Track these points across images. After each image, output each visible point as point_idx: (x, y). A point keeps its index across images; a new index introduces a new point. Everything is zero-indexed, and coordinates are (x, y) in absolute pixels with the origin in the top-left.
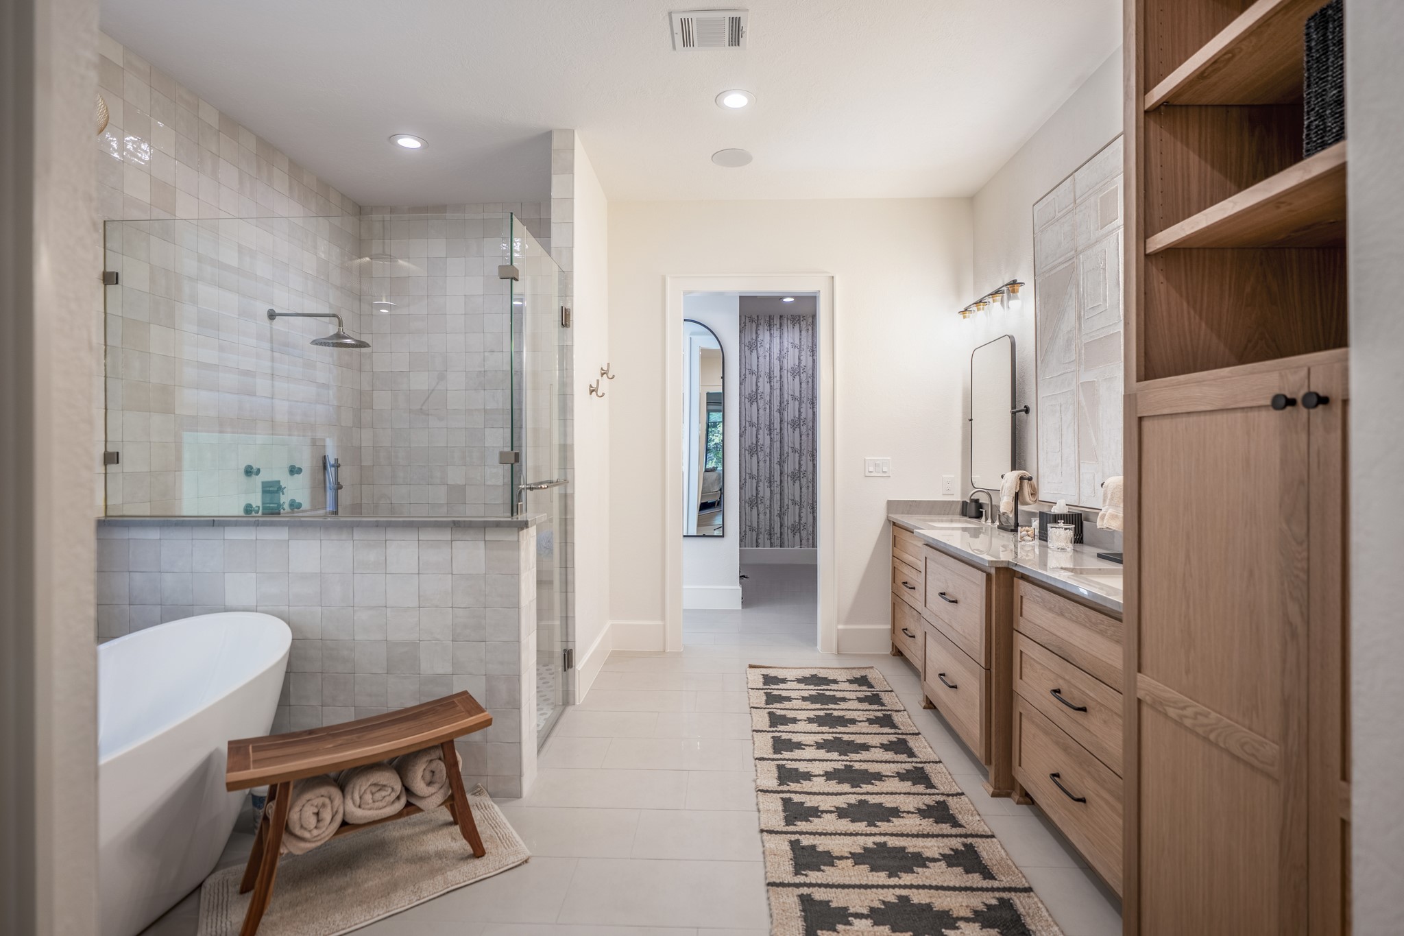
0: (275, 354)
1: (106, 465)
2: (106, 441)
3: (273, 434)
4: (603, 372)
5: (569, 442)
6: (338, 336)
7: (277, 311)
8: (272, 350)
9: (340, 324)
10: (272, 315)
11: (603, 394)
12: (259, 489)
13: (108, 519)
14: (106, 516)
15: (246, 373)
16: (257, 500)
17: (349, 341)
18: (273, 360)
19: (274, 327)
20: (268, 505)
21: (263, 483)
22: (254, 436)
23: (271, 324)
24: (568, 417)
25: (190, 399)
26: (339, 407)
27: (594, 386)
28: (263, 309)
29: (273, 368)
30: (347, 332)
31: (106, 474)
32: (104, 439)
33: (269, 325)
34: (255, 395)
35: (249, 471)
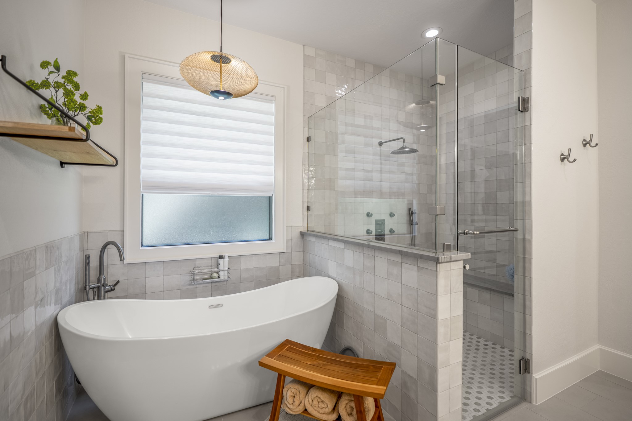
0: (382, 161)
1: (308, 211)
2: (308, 202)
3: (381, 198)
4: (584, 142)
5: (527, 199)
6: (403, 148)
7: (383, 141)
8: (381, 160)
9: (404, 142)
10: (381, 144)
11: (575, 160)
12: (374, 223)
13: (309, 232)
14: (308, 230)
15: (368, 171)
16: (373, 228)
17: (407, 149)
18: (381, 164)
19: (382, 149)
20: (378, 230)
21: (376, 220)
22: (372, 199)
23: (380, 148)
24: (527, 180)
25: (342, 184)
26: (419, 184)
27: (566, 154)
28: (377, 141)
29: (381, 168)
30: (407, 145)
31: (308, 214)
32: (307, 201)
33: (379, 148)
34: (372, 181)
35: (369, 215)
